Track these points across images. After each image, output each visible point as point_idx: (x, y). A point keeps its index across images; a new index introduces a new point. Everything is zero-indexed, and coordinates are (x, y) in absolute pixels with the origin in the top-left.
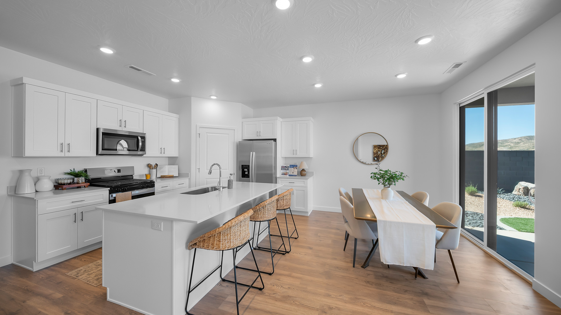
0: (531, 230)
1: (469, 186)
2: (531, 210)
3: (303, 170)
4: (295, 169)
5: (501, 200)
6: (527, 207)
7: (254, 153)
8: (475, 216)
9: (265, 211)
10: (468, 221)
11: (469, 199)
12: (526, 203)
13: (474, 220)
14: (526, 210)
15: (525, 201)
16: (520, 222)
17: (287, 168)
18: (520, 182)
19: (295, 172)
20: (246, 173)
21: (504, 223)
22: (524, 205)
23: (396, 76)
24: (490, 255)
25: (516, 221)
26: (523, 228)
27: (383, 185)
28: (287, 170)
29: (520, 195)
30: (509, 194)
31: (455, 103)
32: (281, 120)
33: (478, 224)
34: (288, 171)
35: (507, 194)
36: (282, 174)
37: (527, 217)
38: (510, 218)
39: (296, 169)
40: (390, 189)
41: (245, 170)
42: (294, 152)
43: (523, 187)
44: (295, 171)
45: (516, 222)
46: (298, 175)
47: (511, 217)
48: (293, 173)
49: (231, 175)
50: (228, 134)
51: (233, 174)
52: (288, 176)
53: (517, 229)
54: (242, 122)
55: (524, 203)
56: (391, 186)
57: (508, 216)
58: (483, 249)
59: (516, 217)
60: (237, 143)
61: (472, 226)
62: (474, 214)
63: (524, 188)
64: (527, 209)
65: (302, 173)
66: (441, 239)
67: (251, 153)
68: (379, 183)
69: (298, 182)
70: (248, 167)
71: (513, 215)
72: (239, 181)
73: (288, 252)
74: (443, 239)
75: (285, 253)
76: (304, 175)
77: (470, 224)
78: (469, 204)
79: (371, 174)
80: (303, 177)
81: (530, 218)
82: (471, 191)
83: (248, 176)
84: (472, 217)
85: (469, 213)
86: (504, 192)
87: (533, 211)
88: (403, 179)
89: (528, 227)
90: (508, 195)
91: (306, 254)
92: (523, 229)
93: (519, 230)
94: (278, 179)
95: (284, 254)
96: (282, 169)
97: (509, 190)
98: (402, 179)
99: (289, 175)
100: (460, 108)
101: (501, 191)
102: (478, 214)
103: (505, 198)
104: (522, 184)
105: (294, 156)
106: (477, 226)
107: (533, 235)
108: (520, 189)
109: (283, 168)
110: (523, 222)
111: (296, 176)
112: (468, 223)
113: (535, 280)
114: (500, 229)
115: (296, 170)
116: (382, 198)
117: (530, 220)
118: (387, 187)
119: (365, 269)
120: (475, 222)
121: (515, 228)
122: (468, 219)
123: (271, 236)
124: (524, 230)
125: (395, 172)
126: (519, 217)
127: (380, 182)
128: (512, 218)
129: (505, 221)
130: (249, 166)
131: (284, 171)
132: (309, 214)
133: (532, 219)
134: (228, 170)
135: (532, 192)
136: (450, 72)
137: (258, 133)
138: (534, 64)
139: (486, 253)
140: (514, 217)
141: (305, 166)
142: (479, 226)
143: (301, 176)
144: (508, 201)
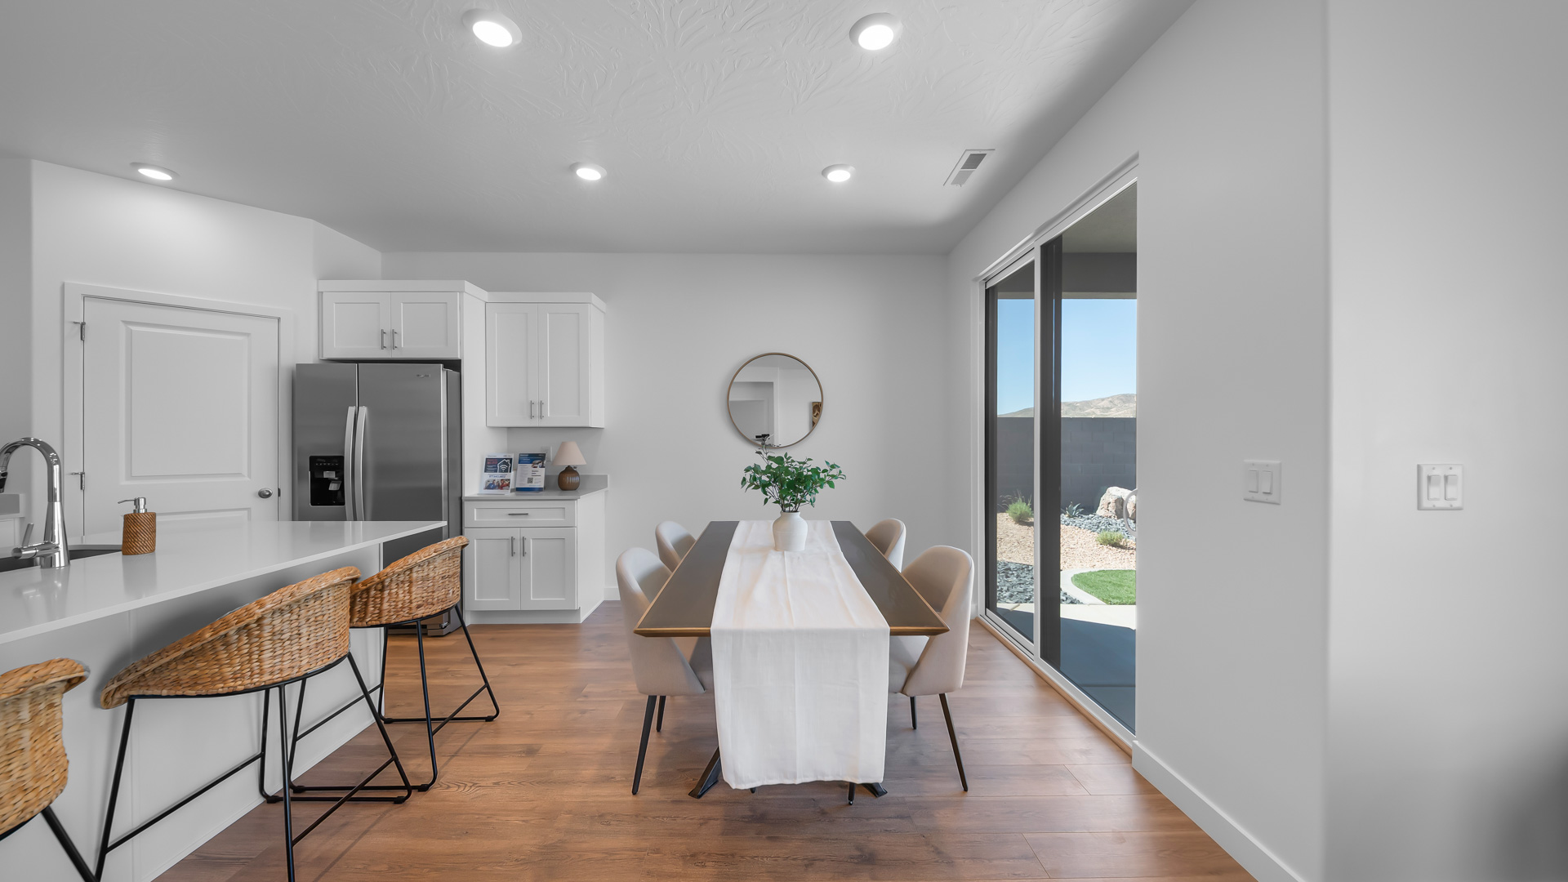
0: (1129, 597)
1: (1016, 501)
2: (1129, 549)
3: (570, 470)
4: (538, 469)
5: (1077, 531)
6: (1122, 544)
7: (363, 411)
8: (1024, 575)
9: (259, 646)
10: (1008, 590)
11: (1015, 532)
12: (1119, 533)
13: (1020, 584)
14: (1120, 550)
15: (1118, 530)
16: (1109, 580)
17: (506, 464)
18: (1110, 488)
19: (539, 476)
20: (333, 487)
21: (1079, 587)
22: (1117, 540)
23: (825, 172)
24: (1046, 679)
25: (1102, 578)
26: (1113, 594)
27: (778, 506)
28: (506, 471)
29: (1110, 517)
30: (1091, 515)
31: (976, 280)
32: (485, 295)
33: (1029, 594)
34: (511, 476)
35: (1087, 517)
36: (488, 487)
37: (1120, 567)
38: (1091, 573)
39: (542, 467)
40: (797, 515)
41: (327, 475)
42: (535, 407)
43: (1114, 498)
44: (537, 474)
45: (1102, 581)
46: (547, 487)
47: (1093, 570)
48: (530, 481)
49: (263, 495)
50: (248, 335)
51: (275, 494)
52: (507, 493)
53: (1103, 600)
54: (320, 294)
55: (1116, 535)
56: (802, 507)
57: (1086, 569)
58: (1032, 663)
59: (1102, 569)
60: (293, 372)
61: (1016, 600)
62: (1023, 569)
63: (1116, 501)
64: (1122, 547)
65: (566, 482)
66: (918, 663)
67: (351, 410)
68: (766, 500)
69: (544, 512)
70: (337, 463)
71: (1097, 564)
72: (303, 518)
73: (424, 788)
74: (923, 665)
75: (404, 793)
76: (573, 488)
77: (1011, 596)
78: (1016, 544)
79: (747, 470)
80: (568, 495)
81: (1127, 569)
82: (1019, 513)
83: (337, 499)
84: (1018, 576)
85: (1012, 567)
86: (1081, 513)
87: (1131, 551)
88: (831, 485)
89: (1123, 592)
90: (1088, 519)
91: (497, 783)
92: (1113, 598)
93: (1108, 602)
94: (466, 505)
95: (399, 801)
96: (486, 467)
97: (1090, 508)
98: (828, 482)
99: (518, 490)
100: (987, 291)
101: (1077, 509)
102: (1030, 568)
103: (1083, 526)
104: (1114, 492)
105: (536, 423)
106: (1027, 600)
107: (1132, 610)
108: (1109, 503)
109: (491, 464)
110: (1114, 579)
111: (540, 490)
112: (1007, 594)
113: (1136, 742)
114: (1072, 603)
115: (542, 472)
116: (776, 548)
117: (1127, 574)
118: (789, 511)
119: (703, 798)
120: (1021, 589)
121: (1098, 597)
122: (1008, 584)
123: (387, 728)
124: (1115, 601)
125: (804, 463)
126: (1108, 568)
127: (768, 497)
128: (1094, 573)
129: (1082, 582)
130: (341, 459)
131: (497, 477)
132: (583, 617)
133: (1130, 571)
134: (249, 476)
135: (1130, 508)
136: (960, 180)
137: (387, 336)
138: (1136, 157)
139: (1038, 675)
140: (1098, 570)
141: (575, 457)
142: (1029, 599)
143: (560, 492)
144: (1089, 531)
